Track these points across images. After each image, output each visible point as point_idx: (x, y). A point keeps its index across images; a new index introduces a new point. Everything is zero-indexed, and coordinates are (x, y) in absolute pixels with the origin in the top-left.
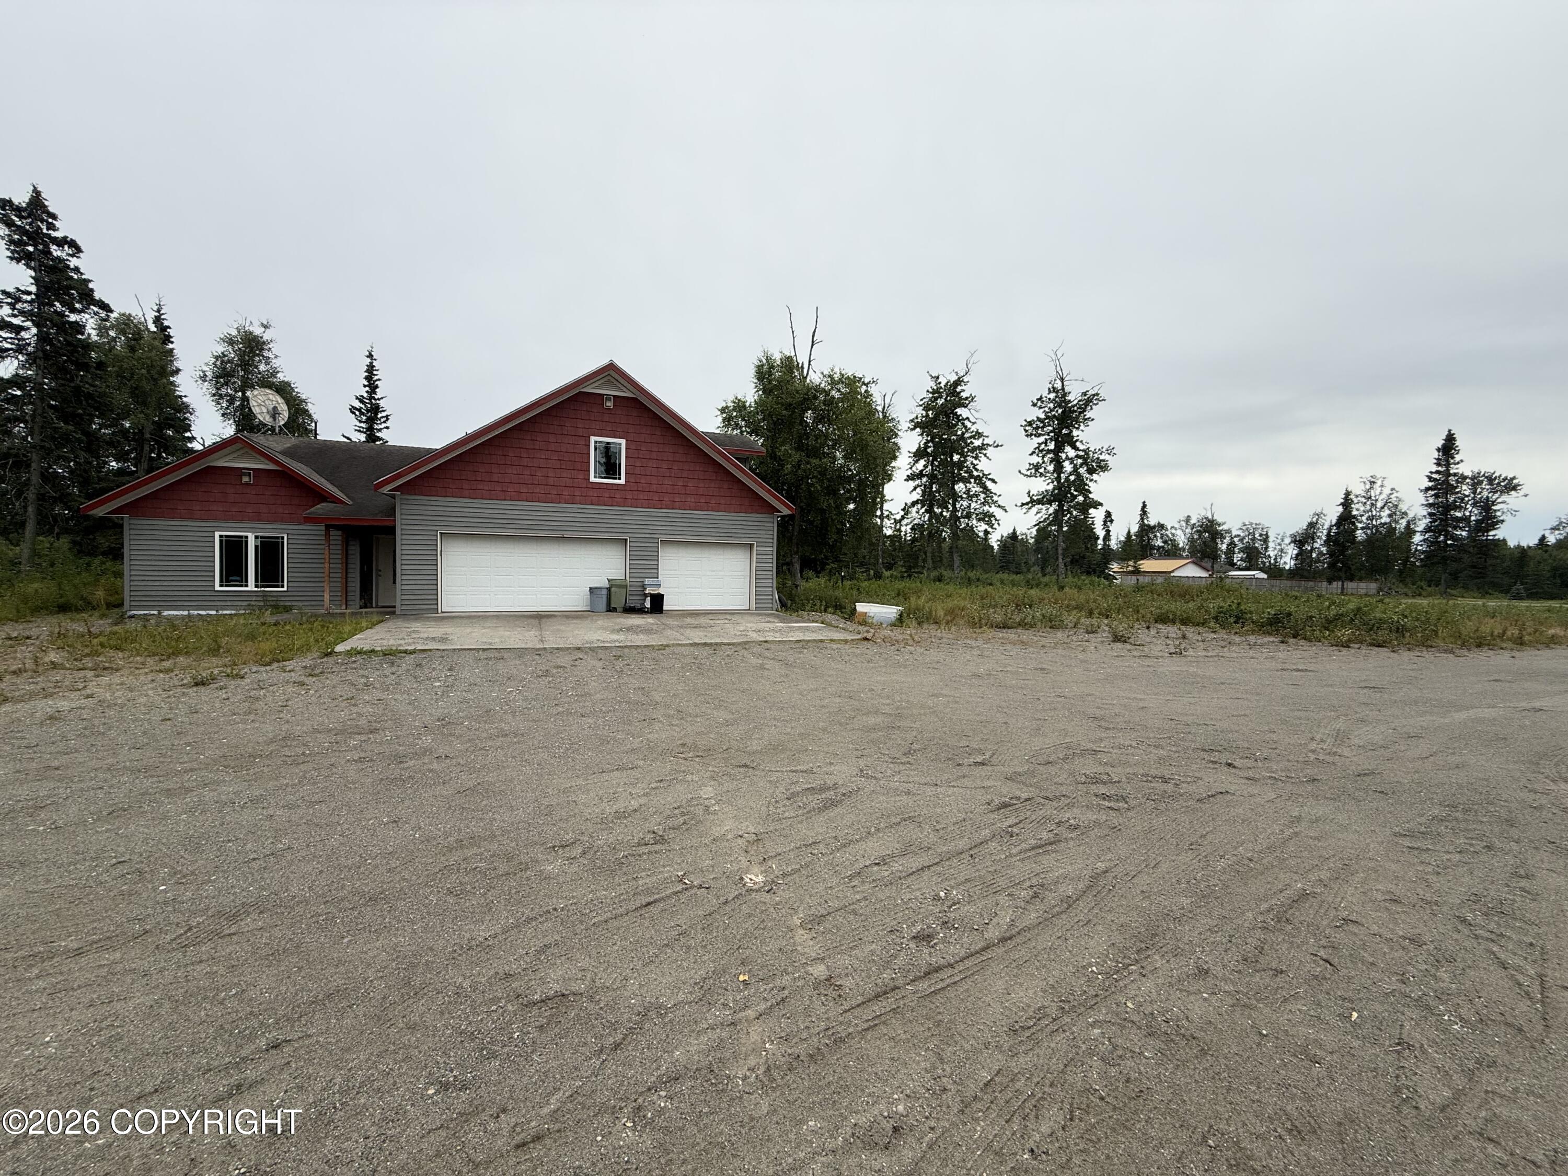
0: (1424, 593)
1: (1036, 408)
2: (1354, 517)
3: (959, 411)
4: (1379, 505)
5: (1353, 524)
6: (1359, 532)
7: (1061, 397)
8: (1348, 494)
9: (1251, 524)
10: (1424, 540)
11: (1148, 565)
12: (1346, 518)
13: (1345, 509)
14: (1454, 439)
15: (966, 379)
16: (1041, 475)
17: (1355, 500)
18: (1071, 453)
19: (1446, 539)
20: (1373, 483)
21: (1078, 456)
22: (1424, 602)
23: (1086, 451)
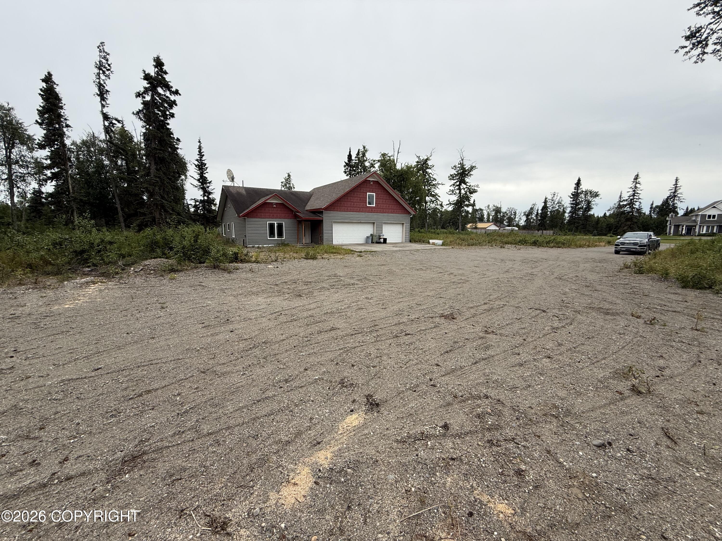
0: (567, 234)
1: (453, 170)
2: (548, 207)
3: (428, 170)
4: (556, 203)
5: (547, 209)
6: (549, 213)
7: (462, 166)
8: (546, 198)
9: (511, 208)
10: (569, 216)
11: (480, 225)
12: (545, 208)
13: (545, 204)
14: (580, 180)
15: (430, 158)
16: (454, 194)
17: (548, 201)
18: (465, 186)
19: (575, 216)
20: (554, 195)
21: (467, 188)
22: (568, 237)
23: (470, 186)
